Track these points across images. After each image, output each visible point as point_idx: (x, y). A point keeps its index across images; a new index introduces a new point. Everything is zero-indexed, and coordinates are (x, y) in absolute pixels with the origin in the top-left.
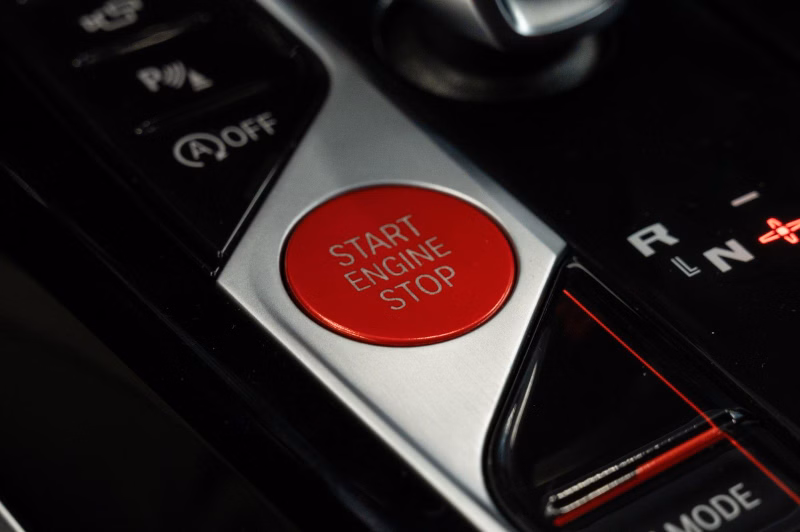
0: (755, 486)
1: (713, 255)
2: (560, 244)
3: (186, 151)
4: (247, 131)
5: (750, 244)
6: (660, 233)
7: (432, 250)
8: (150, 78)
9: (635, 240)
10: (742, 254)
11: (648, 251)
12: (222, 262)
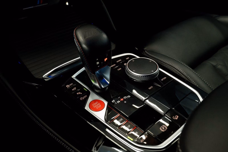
0: (123, 118)
1: (118, 102)
2: (107, 102)
3: (81, 99)
4: (85, 97)
5: (120, 101)
6: (114, 101)
7: (99, 104)
8: (78, 94)
9: (112, 101)
10: (119, 102)
11: (113, 102)
12: (85, 107)
